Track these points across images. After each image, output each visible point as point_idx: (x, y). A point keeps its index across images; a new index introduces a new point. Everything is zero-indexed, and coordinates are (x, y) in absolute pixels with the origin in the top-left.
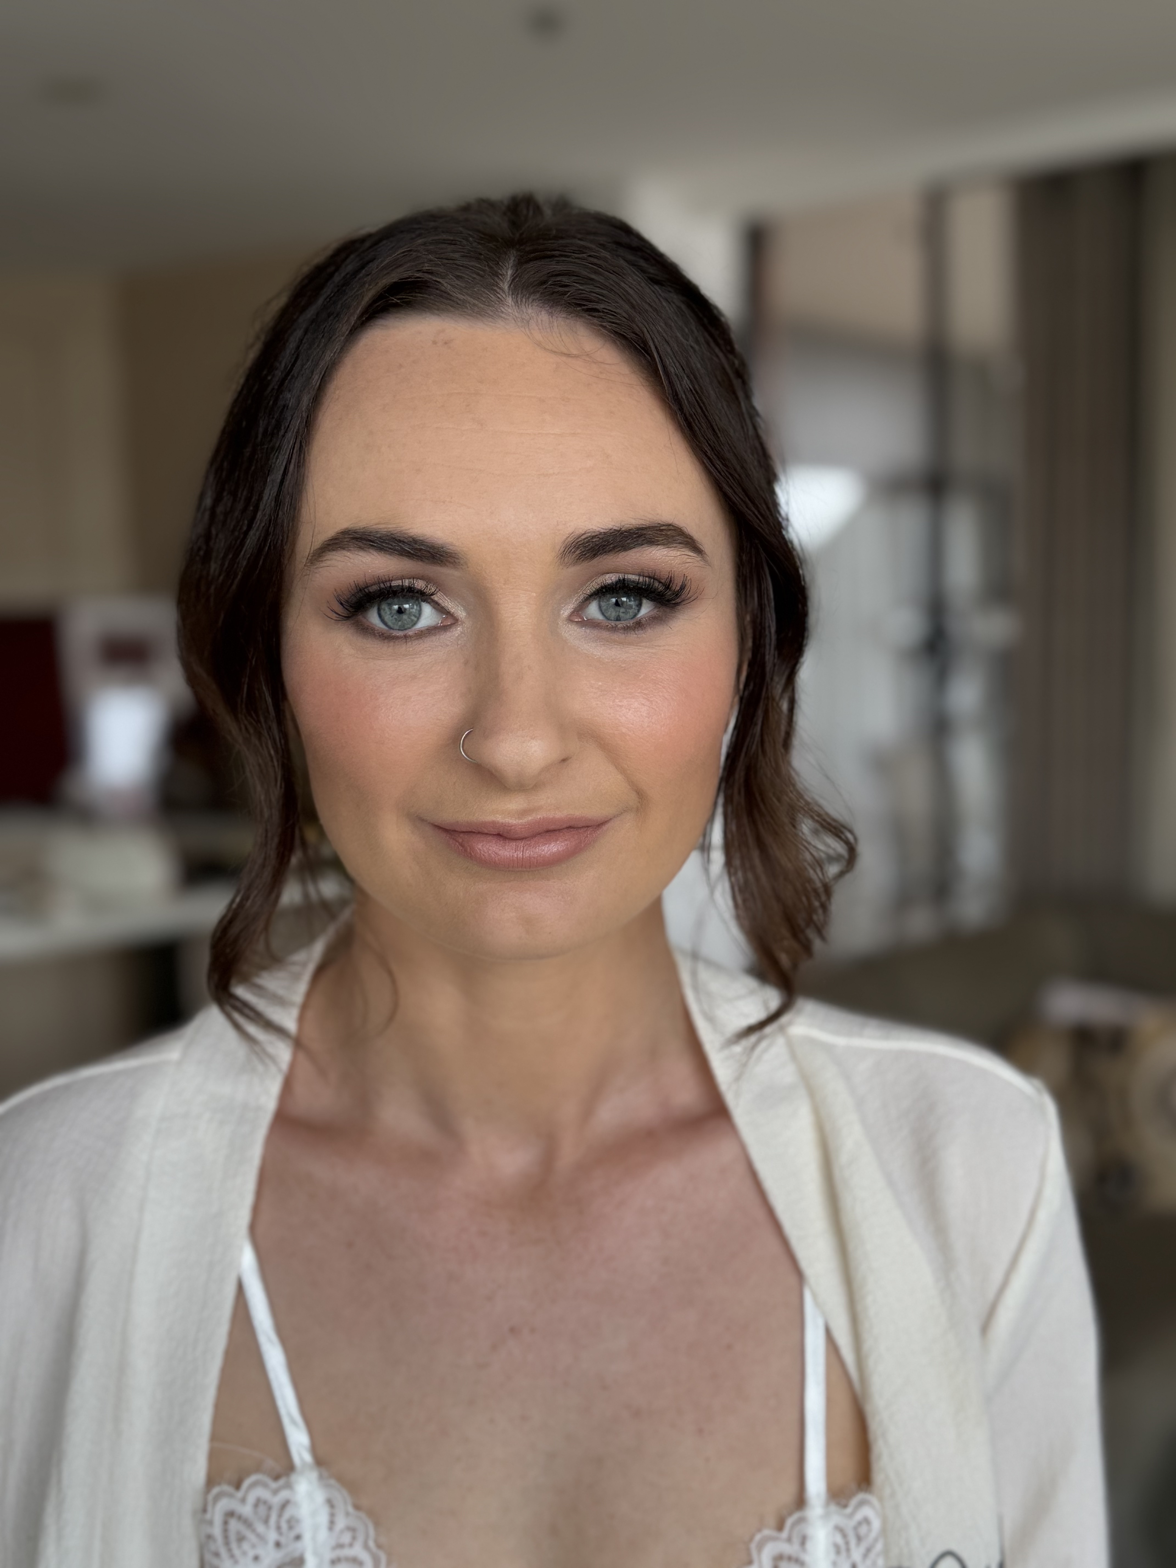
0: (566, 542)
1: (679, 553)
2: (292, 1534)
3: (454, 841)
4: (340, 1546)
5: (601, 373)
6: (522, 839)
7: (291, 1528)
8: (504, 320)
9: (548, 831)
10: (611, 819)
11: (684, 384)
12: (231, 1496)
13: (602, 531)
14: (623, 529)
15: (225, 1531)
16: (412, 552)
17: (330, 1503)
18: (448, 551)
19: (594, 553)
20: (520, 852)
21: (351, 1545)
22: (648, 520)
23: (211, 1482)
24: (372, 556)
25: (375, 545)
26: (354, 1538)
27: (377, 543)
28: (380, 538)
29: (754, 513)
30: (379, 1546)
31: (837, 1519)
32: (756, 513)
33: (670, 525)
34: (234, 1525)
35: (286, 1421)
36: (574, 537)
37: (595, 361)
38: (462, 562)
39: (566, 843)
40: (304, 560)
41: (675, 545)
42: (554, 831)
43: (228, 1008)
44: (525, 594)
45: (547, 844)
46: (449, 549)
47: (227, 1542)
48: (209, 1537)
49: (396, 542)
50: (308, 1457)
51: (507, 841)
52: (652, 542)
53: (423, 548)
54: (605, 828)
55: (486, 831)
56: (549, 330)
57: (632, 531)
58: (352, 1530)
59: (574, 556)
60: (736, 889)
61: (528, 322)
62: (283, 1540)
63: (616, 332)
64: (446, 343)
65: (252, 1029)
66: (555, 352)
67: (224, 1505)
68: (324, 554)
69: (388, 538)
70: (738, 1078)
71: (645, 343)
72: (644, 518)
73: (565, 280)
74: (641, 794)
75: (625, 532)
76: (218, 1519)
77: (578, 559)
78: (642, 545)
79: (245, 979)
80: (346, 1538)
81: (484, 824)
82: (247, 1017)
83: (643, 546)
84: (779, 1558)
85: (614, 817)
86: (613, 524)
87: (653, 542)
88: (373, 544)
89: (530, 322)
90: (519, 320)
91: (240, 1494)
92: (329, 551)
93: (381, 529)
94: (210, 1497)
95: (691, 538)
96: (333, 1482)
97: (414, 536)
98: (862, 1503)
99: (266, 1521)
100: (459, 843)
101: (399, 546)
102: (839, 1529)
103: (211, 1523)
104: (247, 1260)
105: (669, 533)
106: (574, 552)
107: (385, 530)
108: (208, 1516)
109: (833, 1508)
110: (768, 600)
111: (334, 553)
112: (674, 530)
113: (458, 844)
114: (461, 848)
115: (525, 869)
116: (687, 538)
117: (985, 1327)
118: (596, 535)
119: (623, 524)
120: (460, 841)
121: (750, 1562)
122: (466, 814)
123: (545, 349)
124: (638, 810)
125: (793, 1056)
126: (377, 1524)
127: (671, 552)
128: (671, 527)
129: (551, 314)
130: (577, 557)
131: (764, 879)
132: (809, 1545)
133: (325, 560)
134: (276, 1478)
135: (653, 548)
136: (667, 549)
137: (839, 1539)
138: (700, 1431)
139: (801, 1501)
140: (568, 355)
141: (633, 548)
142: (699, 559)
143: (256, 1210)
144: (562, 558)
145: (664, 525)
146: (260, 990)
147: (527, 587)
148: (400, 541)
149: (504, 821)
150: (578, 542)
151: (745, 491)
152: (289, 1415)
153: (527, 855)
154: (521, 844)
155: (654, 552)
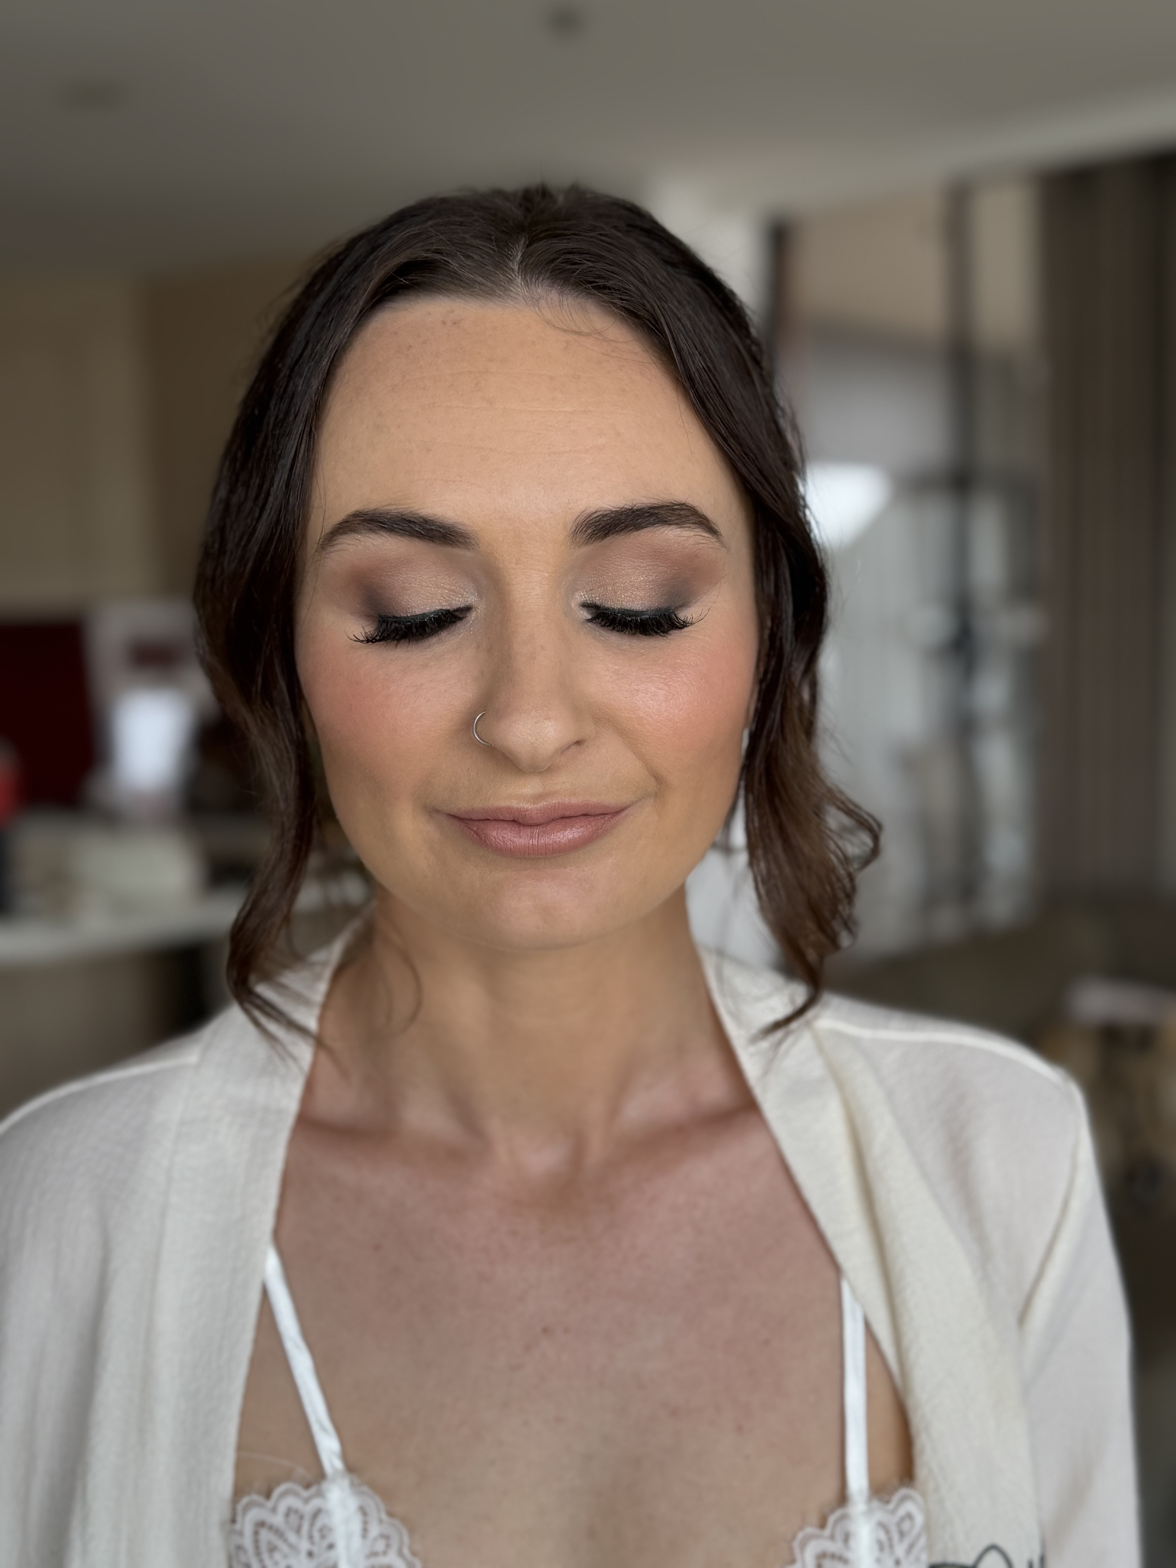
0: (577, 522)
1: (692, 534)
2: (325, 1543)
3: (469, 830)
4: (374, 1554)
5: (612, 351)
6: (537, 825)
7: (323, 1537)
8: (514, 300)
9: (563, 818)
10: (629, 806)
11: (696, 363)
12: (261, 1505)
13: (614, 510)
14: (635, 508)
15: (256, 1542)
16: (423, 533)
17: (363, 1511)
18: (459, 530)
19: (606, 532)
20: (535, 840)
21: (385, 1553)
22: (661, 499)
23: (238, 1492)
24: (384, 538)
25: (386, 526)
26: (388, 1546)
27: (388, 525)
28: (390, 519)
29: (770, 494)
30: (414, 1553)
31: (880, 1515)
32: (772, 493)
33: (683, 504)
34: (265, 1535)
35: (316, 1428)
36: (585, 516)
37: (607, 339)
38: (473, 542)
39: (582, 829)
40: (315, 546)
41: (688, 525)
42: (570, 817)
43: (248, 1006)
44: (537, 574)
45: (562, 831)
46: (459, 529)
47: (258, 1553)
48: (239, 1548)
49: (407, 523)
50: (339, 1464)
51: (521, 828)
52: (664, 522)
53: (434, 528)
54: (623, 814)
55: (501, 817)
56: (558, 308)
57: (644, 510)
58: (386, 1537)
59: (586, 535)
60: (759, 879)
61: (538, 301)
62: (315, 1549)
63: (627, 309)
64: (455, 323)
65: (273, 1027)
66: (565, 331)
67: (254, 1514)
68: (335, 538)
69: (398, 519)
70: (766, 1072)
71: (657, 321)
72: (656, 497)
73: (576, 257)
74: (658, 779)
75: (637, 510)
76: (248, 1530)
77: (589, 539)
78: (654, 524)
79: (267, 977)
80: (380, 1546)
81: (499, 810)
82: (268, 1015)
83: (656, 525)
84: (822, 1556)
85: (633, 804)
86: (625, 503)
87: (666, 521)
88: (383, 525)
89: (539, 302)
90: (529, 299)
91: (270, 1504)
92: (340, 534)
93: (391, 510)
94: (240, 1507)
95: (706, 519)
96: (365, 1489)
97: (425, 517)
98: (904, 1499)
99: (298, 1531)
100: (474, 831)
101: (409, 526)
102: (882, 1525)
103: (241, 1533)
104: (272, 1264)
105: (681, 513)
106: (586, 531)
107: (396, 511)
108: (238, 1526)
109: (876, 1504)
110: (785, 583)
111: (345, 536)
112: (689, 510)
113: (472, 832)
114: (475, 836)
115: (541, 857)
116: (702, 518)
117: (1022, 1318)
118: (607, 514)
119: (635, 502)
120: (475, 829)
121: (793, 1561)
122: (481, 800)
123: (554, 326)
124: (656, 795)
125: (820, 1049)
126: (412, 1531)
127: (684, 532)
128: (684, 507)
129: (561, 293)
130: (589, 537)
131: (787, 869)
132: (852, 1543)
133: (336, 544)
134: (307, 1486)
135: (666, 528)
136: (680, 529)
137: (882, 1536)
138: (739, 1429)
139: (842, 1498)
140: (579, 333)
141: (646, 527)
142: (713, 540)
143: (280, 1214)
144: (573, 537)
145: (677, 505)
146: (282, 988)
147: (539, 567)
148: (410, 521)
149: (518, 806)
150: (589, 521)
151: (761, 472)
152: (319, 1421)
153: (543, 842)
154: (536, 831)
155: (666, 532)
